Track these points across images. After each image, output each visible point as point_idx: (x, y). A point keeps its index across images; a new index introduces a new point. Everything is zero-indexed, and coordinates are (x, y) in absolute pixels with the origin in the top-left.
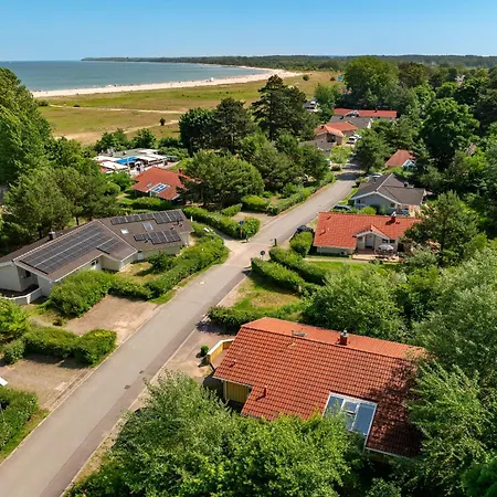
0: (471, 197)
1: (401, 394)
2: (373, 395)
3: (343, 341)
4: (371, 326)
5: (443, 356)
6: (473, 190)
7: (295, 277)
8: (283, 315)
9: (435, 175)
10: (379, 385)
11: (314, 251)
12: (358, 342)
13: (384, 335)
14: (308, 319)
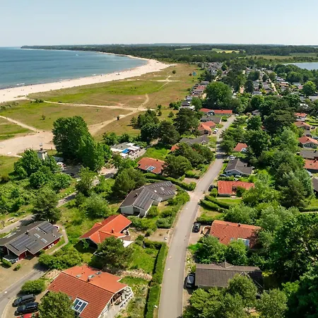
0: (269, 168)
1: (255, 237)
2: (248, 238)
3: (239, 226)
4: (244, 221)
5: (265, 227)
6: (270, 165)
7: (217, 206)
8: (218, 219)
9: (255, 160)
10: (249, 236)
11: (219, 196)
12: (243, 226)
13: (247, 223)
14: (226, 219)
